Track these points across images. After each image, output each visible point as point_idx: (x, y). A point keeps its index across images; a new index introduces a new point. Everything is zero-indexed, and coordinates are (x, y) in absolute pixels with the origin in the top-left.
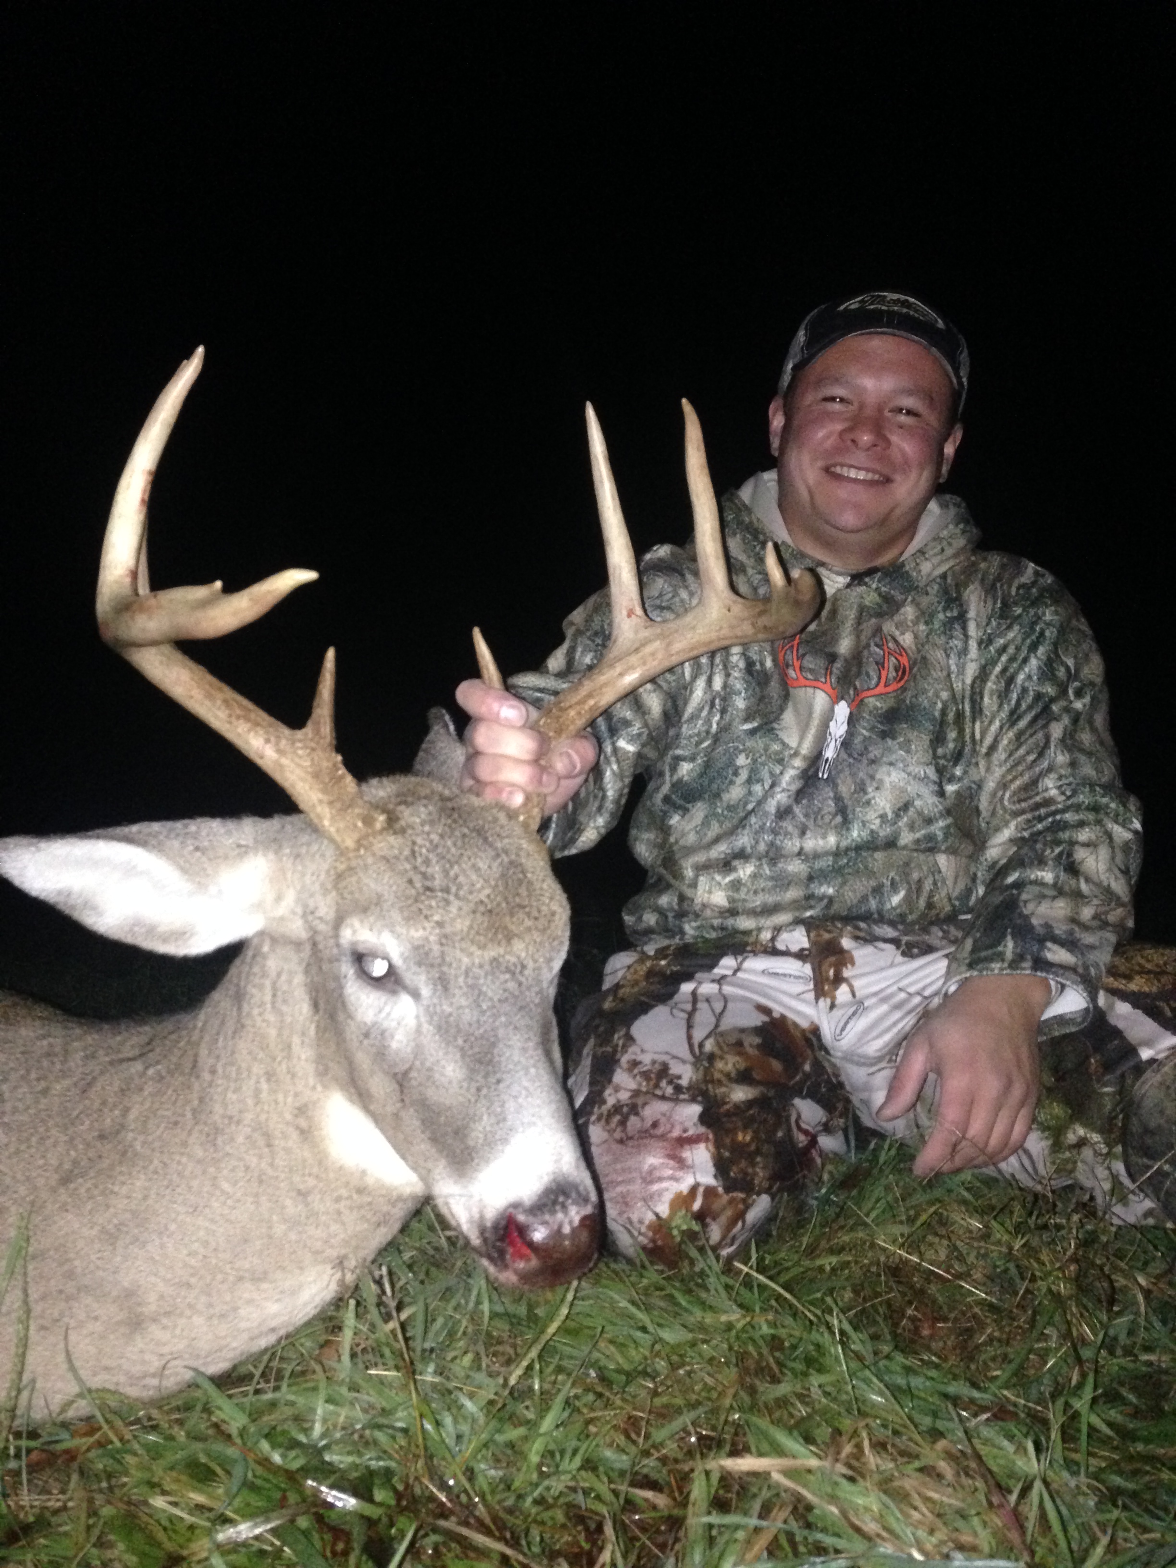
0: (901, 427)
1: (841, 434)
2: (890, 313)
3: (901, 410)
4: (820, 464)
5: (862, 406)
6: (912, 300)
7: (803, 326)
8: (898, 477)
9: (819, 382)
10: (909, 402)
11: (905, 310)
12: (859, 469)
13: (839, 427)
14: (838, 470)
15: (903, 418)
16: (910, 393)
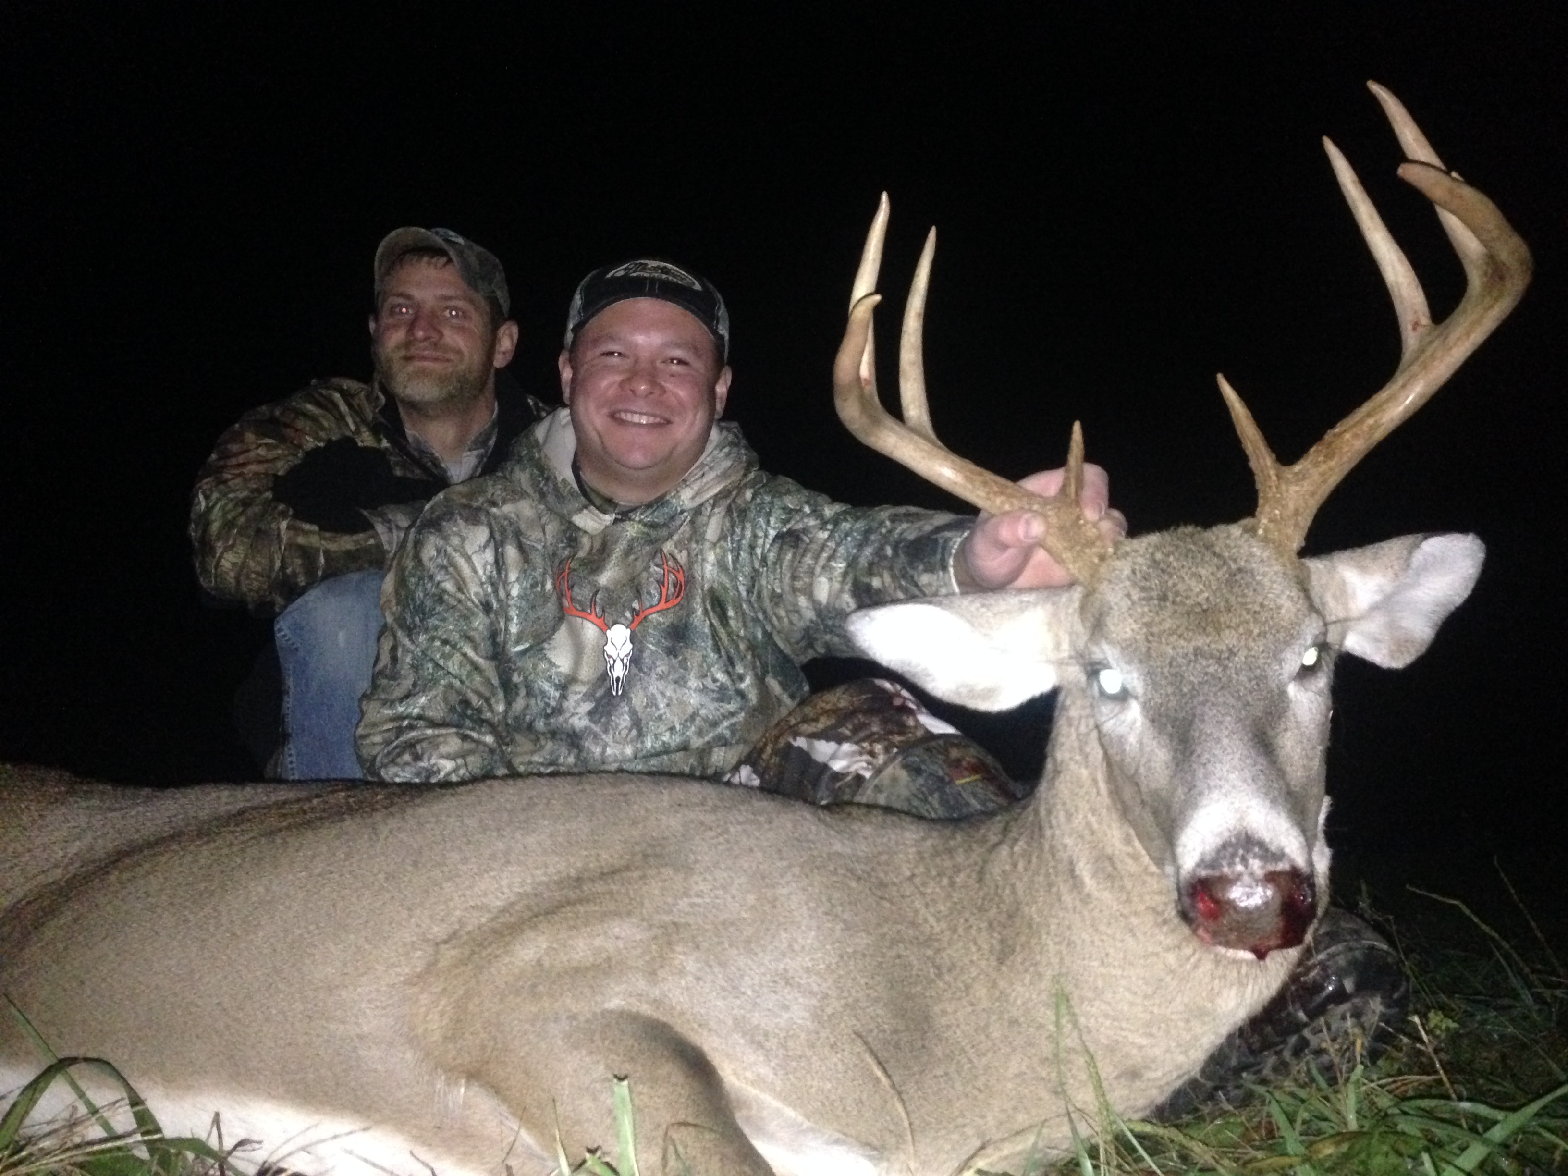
0: (673, 376)
1: (622, 384)
2: (653, 281)
3: (672, 360)
4: (605, 411)
5: (636, 361)
6: (669, 266)
7: (578, 292)
8: (676, 419)
9: (596, 342)
10: (678, 353)
11: (664, 276)
12: (641, 414)
13: (618, 378)
14: (623, 416)
15: (675, 368)
16: (678, 346)
